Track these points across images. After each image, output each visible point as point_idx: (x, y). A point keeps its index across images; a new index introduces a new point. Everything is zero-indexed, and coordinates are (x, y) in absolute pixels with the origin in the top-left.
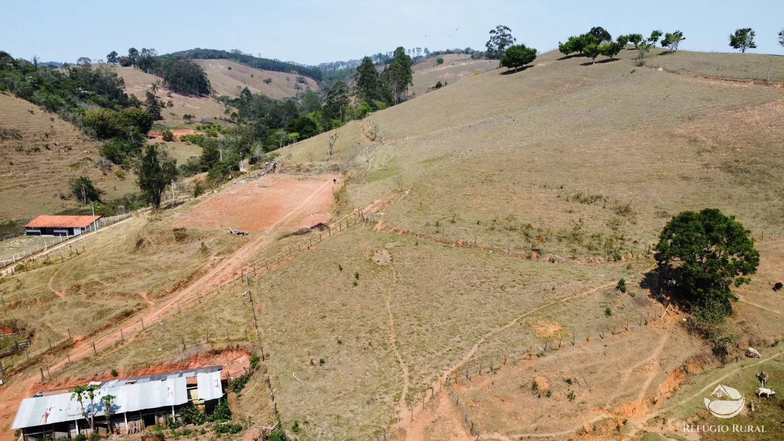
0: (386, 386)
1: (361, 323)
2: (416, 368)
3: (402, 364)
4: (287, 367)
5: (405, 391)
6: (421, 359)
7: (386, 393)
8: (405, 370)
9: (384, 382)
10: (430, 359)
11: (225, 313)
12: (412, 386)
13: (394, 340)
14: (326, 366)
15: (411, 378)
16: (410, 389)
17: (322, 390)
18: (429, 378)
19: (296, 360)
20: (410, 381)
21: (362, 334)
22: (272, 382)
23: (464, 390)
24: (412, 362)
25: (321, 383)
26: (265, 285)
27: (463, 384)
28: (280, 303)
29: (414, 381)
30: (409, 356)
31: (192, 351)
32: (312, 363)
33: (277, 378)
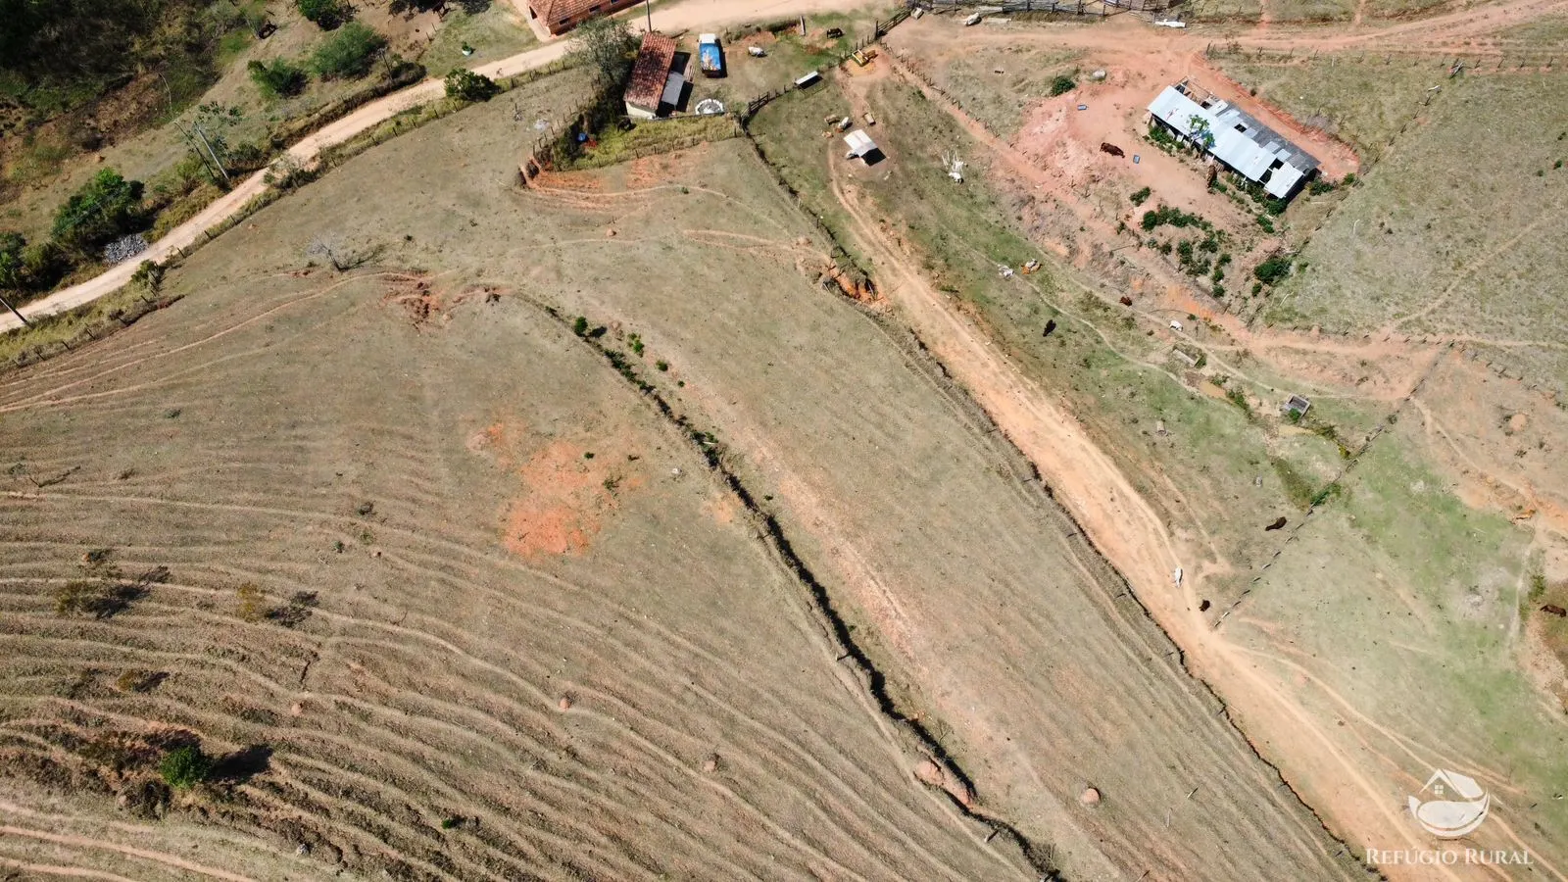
0: (1405, 299)
1: (1476, 224)
2: (1451, 309)
3: (1445, 295)
4: (1362, 210)
5: (1412, 317)
6: (1467, 305)
7: (1397, 304)
8: (1440, 301)
9: (1409, 295)
10: (1473, 314)
11: (1390, 99)
12: (1423, 318)
13: (1473, 268)
14: (1389, 238)
15: (1433, 312)
16: (1418, 320)
17: (1359, 255)
18: (1447, 326)
19: (1376, 209)
20: (1428, 314)
21: (1458, 237)
22: (1334, 213)
23: (1458, 362)
24: (1456, 301)
25: (1366, 248)
26: (1463, 94)
27: (1464, 357)
28: (1445, 132)
29: (1431, 317)
30: (1461, 296)
31: (1320, 123)
32: (1382, 224)
33: (1342, 213)
